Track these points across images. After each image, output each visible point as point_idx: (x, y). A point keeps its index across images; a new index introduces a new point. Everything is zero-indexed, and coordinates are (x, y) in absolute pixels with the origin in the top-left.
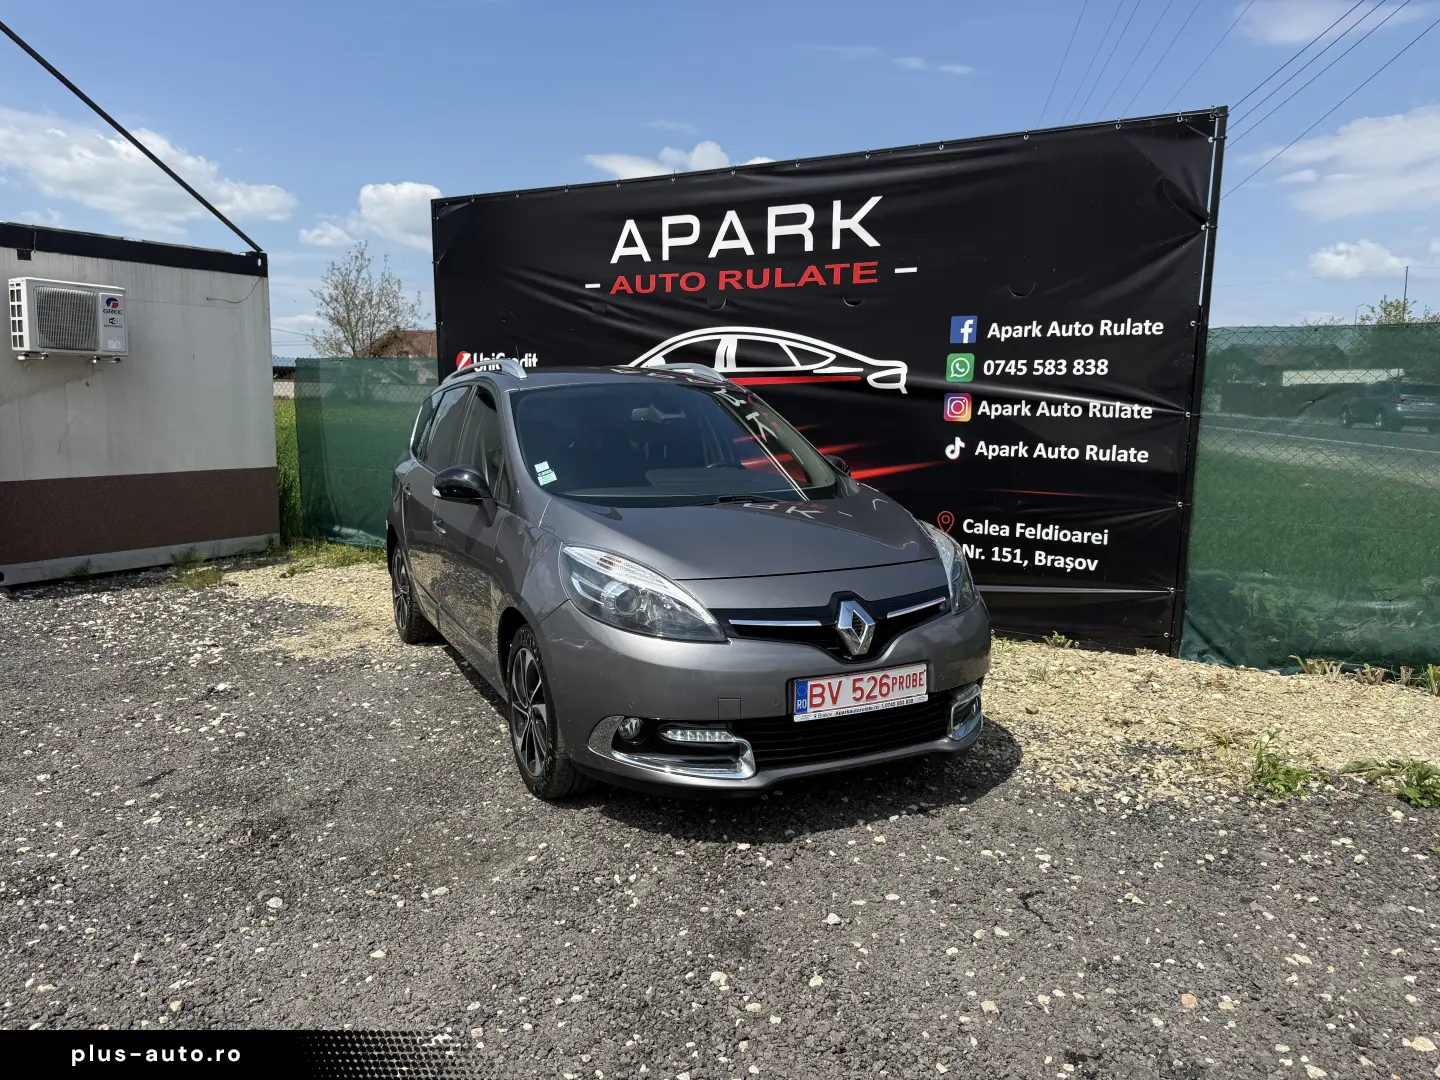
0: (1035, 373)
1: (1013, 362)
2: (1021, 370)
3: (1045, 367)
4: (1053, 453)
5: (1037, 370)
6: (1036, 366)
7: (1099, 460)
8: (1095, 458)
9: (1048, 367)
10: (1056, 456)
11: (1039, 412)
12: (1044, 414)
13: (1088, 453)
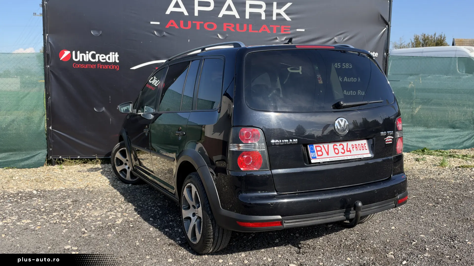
0: (343, 68)
1: (336, 64)
2: (339, 66)
3: (346, 66)
4: (349, 93)
5: (344, 67)
6: (343, 65)
7: (361, 95)
8: (360, 94)
9: (347, 66)
10: (349, 94)
11: (345, 80)
12: (346, 81)
13: (358, 93)
